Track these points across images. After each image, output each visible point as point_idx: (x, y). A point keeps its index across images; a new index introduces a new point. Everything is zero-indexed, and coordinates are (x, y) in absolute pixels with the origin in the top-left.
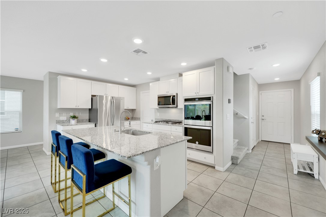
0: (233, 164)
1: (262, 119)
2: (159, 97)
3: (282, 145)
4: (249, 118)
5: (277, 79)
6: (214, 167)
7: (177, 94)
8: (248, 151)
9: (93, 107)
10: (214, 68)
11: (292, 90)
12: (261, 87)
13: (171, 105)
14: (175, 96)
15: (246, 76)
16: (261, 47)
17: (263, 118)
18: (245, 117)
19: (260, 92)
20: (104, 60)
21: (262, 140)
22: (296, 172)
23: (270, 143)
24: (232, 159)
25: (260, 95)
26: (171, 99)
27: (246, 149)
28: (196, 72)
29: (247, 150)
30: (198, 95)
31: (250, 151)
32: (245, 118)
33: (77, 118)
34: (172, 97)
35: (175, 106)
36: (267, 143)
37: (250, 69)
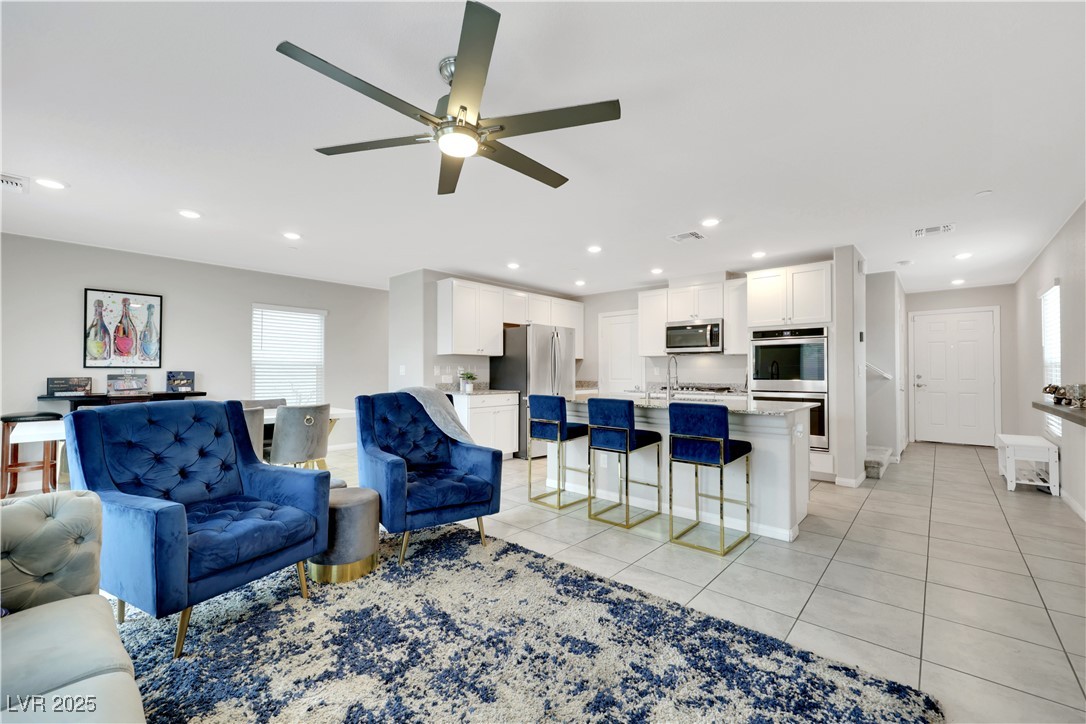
0: (867, 477)
1: (918, 386)
2: (668, 329)
3: (972, 450)
4: (894, 377)
5: (958, 283)
6: (834, 483)
7: (723, 320)
8: (892, 458)
9: (507, 354)
10: (832, 265)
11: (997, 309)
12: (914, 300)
13: (706, 346)
14: (718, 325)
15: (888, 277)
16: (942, 229)
17: (920, 382)
18: (886, 375)
19: (910, 315)
20: (594, 249)
21: (918, 439)
22: (1012, 486)
23: (938, 446)
24: (866, 468)
25: (911, 323)
26: (708, 333)
27: (890, 451)
28: (784, 273)
29: (891, 455)
30: (789, 322)
31: (899, 458)
32: (885, 378)
33: (474, 379)
34: (709, 328)
35: (719, 349)
36: (933, 445)
37: (902, 263)
